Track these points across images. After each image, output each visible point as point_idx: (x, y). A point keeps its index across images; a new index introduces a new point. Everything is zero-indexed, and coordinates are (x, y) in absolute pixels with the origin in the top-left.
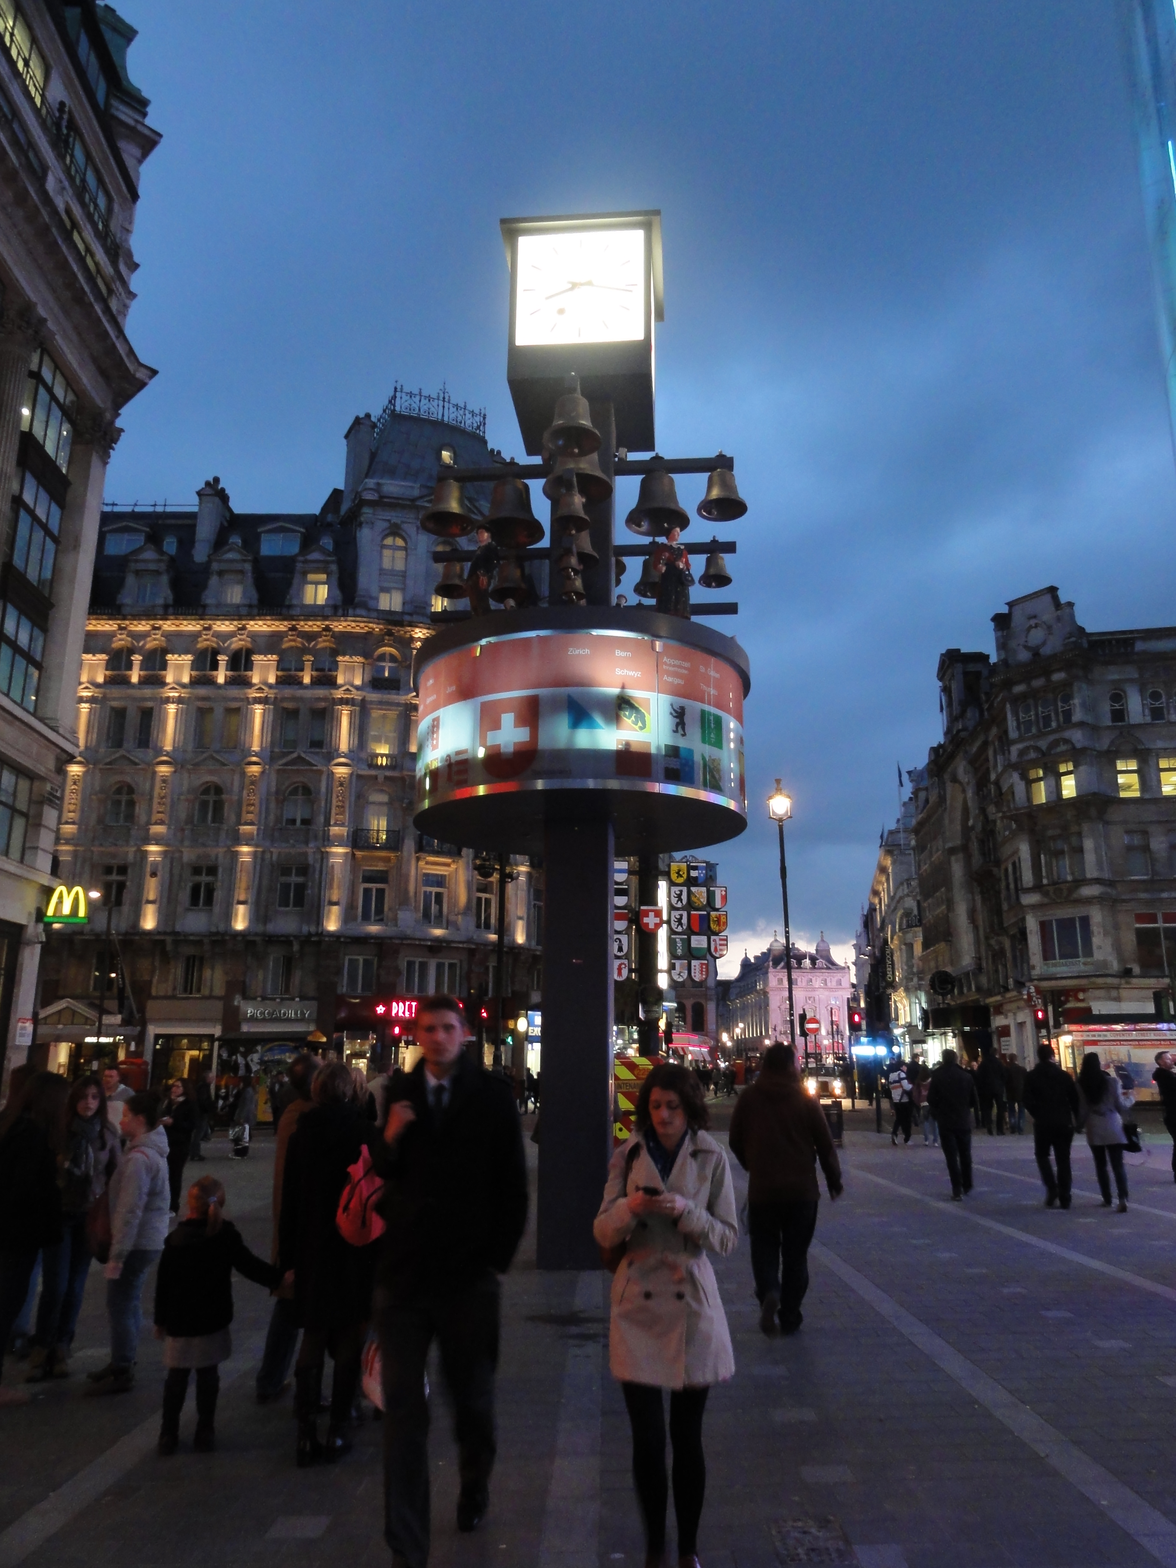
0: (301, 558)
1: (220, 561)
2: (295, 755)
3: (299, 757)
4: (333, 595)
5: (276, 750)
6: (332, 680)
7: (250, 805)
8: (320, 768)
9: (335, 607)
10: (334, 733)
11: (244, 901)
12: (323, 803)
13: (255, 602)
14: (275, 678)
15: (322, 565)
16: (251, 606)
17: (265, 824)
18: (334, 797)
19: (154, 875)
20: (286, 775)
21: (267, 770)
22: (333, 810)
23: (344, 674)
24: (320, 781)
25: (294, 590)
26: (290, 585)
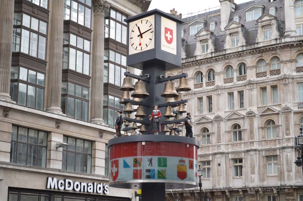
0: (260, 21)
1: (229, 29)
3: (268, 109)
4: (274, 33)
5: (259, 106)
6: (278, 72)
7: (252, 132)
8: (277, 112)
9: (276, 39)
10: (282, 96)
11: (253, 173)
12: (281, 127)
13: (245, 44)
14: (255, 75)
15: (269, 22)
16: (243, 46)
17: (259, 139)
18: (284, 124)
19: (219, 165)
20: (264, 117)
21: (257, 116)
22: (285, 130)
23: (283, 68)
24: (278, 117)
25: (259, 35)
26: (257, 33)
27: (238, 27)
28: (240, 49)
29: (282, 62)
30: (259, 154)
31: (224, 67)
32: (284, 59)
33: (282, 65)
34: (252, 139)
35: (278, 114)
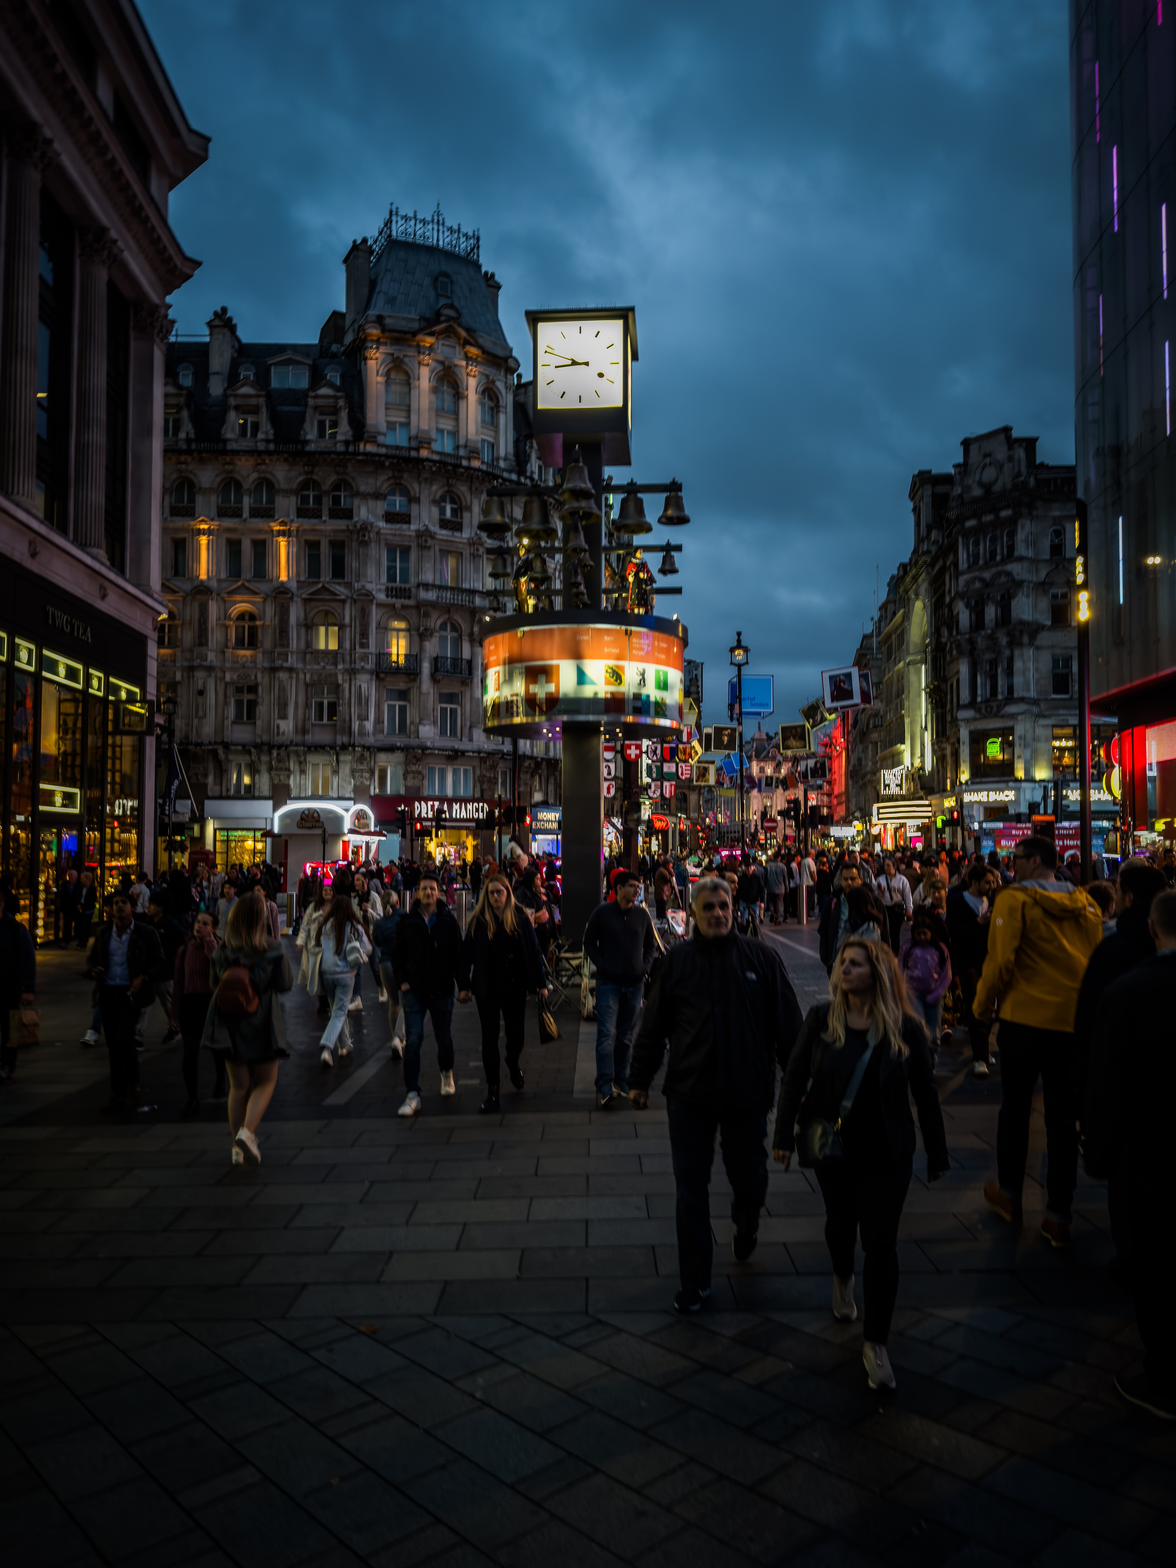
0: (310, 393)
1: (235, 396)
2: (320, 585)
3: (324, 587)
4: (344, 430)
5: (302, 578)
6: (348, 514)
7: (283, 631)
8: (343, 597)
9: (347, 443)
10: (354, 565)
11: (283, 716)
12: (348, 630)
13: (271, 437)
14: (295, 511)
15: (332, 400)
16: (268, 441)
17: (297, 648)
18: (358, 624)
19: (201, 693)
20: (313, 604)
21: (295, 599)
22: (358, 636)
23: (359, 508)
24: (344, 609)
25: (307, 425)
26: (303, 420)
27: (258, 396)
28: (261, 446)
29: (357, 494)
30: (297, 679)
31: (219, 479)
32: (362, 488)
33: (356, 502)
34: (282, 646)
35: (344, 602)
